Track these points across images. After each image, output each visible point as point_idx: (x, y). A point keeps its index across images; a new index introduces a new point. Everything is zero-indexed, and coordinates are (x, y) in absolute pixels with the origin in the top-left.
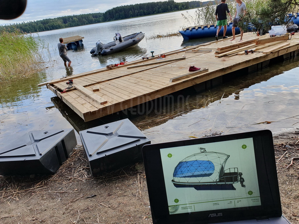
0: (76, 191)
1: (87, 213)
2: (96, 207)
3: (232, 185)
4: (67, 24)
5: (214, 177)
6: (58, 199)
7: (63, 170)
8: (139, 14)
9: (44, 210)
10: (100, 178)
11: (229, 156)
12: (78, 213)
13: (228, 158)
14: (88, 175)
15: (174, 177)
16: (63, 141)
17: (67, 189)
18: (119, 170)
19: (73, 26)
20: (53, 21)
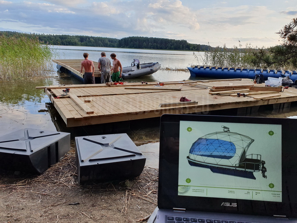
0: (59, 195)
1: (66, 220)
2: (77, 215)
3: (252, 173)
4: (83, 43)
5: (234, 162)
6: (38, 201)
7: (51, 172)
8: (152, 46)
9: (21, 208)
10: (87, 187)
11: (253, 141)
12: (57, 218)
13: (252, 142)
14: (75, 182)
15: (190, 154)
16: (57, 143)
17: (51, 192)
18: (107, 183)
19: (88, 46)
20: (71, 38)
